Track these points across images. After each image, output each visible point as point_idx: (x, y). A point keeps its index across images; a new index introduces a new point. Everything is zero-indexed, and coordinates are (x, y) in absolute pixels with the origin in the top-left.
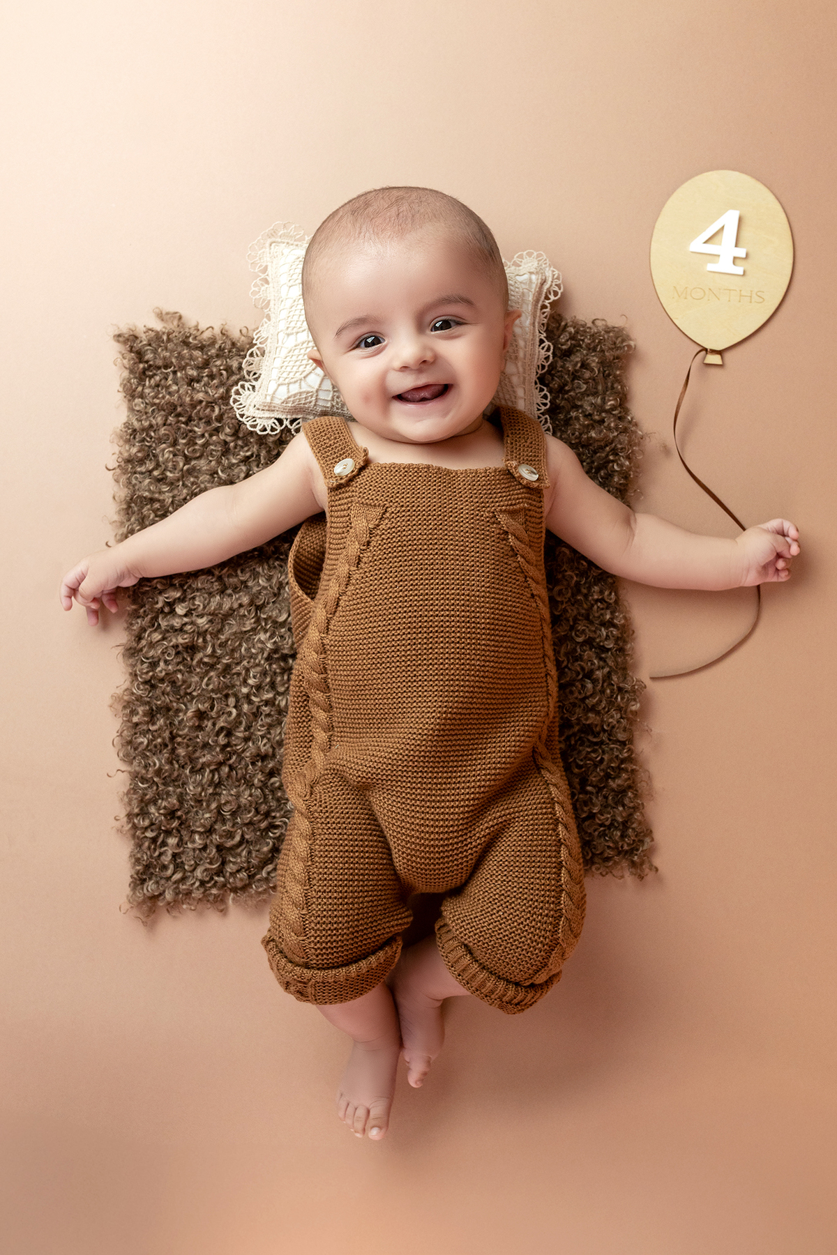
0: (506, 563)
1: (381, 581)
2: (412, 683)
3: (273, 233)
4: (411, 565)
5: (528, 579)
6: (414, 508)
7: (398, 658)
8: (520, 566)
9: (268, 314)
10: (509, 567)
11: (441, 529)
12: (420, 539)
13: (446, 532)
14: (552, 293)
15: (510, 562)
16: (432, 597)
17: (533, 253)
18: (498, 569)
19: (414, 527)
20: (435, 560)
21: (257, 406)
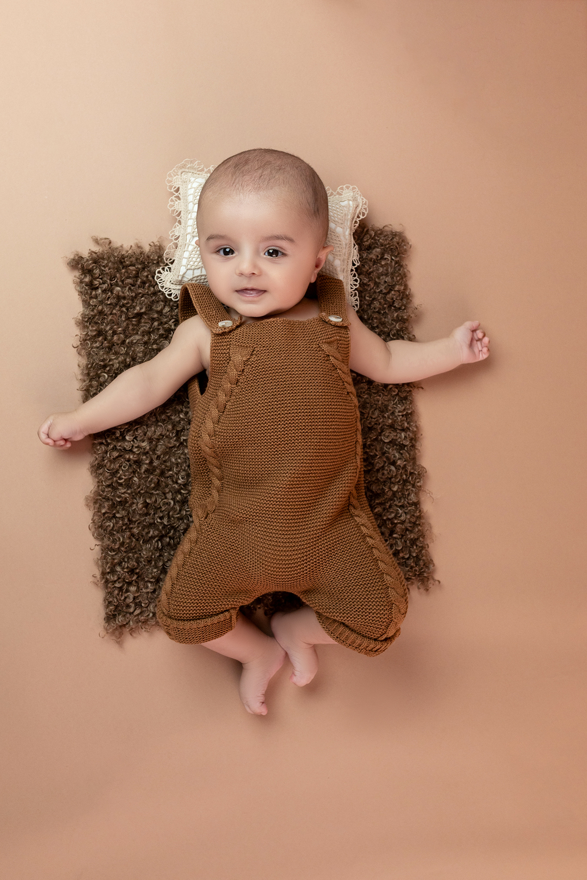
0: (331, 375)
1: (253, 393)
2: (274, 455)
3: (184, 166)
4: (271, 383)
5: (344, 383)
6: (271, 348)
7: (265, 441)
8: (339, 376)
9: (180, 221)
10: (333, 377)
11: (289, 359)
12: (276, 366)
13: (292, 360)
14: (361, 214)
15: (333, 374)
16: (286, 401)
17: (349, 187)
18: (326, 380)
19: (272, 359)
20: (286, 378)
21: (172, 282)
